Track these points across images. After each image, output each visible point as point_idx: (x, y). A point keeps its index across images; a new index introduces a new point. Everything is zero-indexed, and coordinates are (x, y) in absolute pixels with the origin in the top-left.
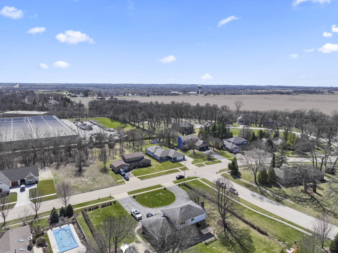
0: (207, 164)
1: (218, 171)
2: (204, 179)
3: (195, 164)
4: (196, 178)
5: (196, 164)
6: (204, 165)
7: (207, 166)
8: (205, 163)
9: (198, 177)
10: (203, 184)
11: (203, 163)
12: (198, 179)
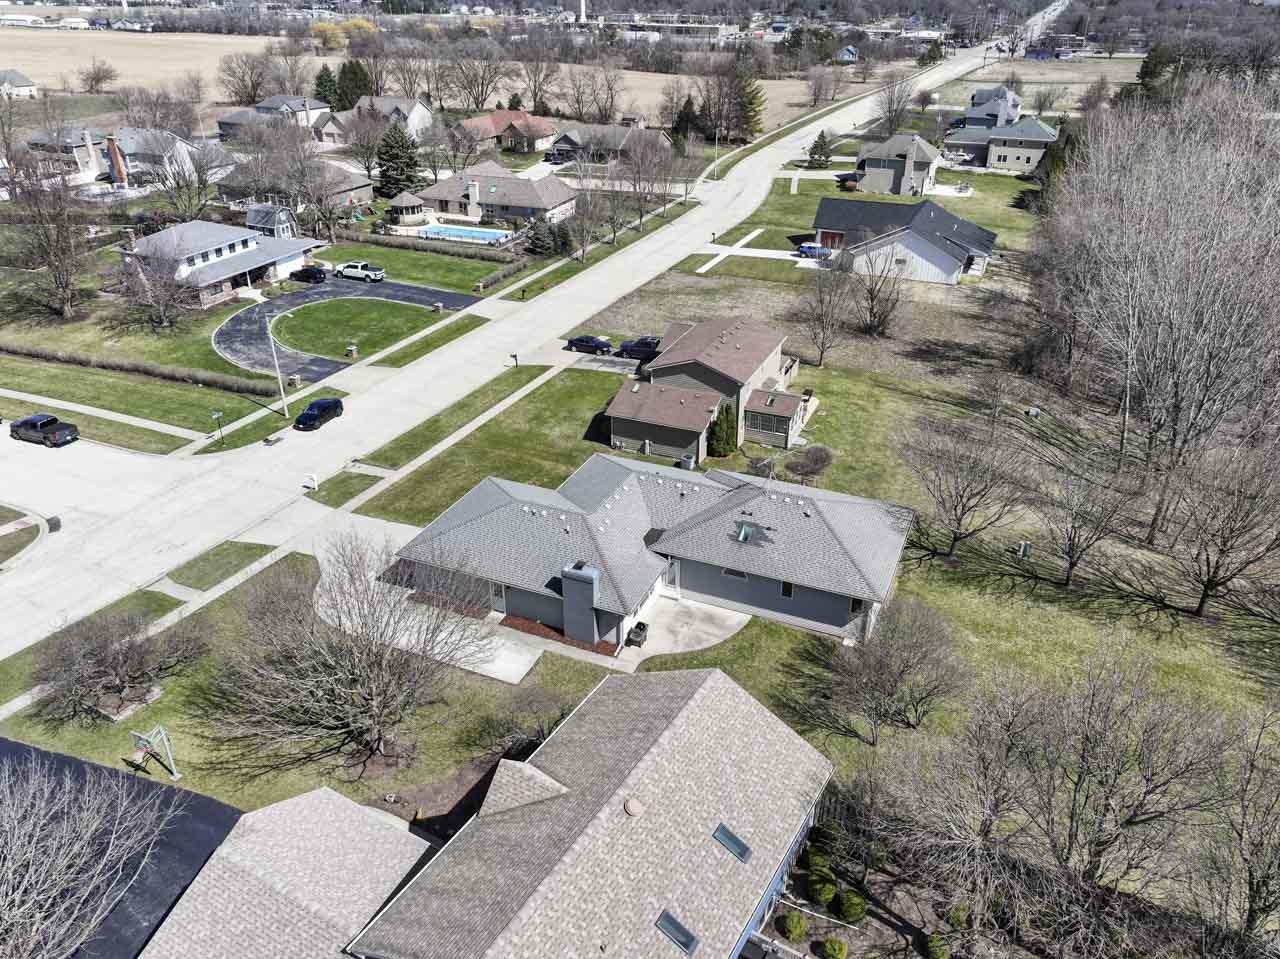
0: (152, 603)
1: (47, 541)
2: (164, 453)
3: (267, 560)
4: (219, 446)
5: (256, 567)
6: (179, 575)
7: (147, 571)
8: (172, 604)
9: (205, 451)
10: (161, 417)
11: (195, 600)
12: (201, 440)
